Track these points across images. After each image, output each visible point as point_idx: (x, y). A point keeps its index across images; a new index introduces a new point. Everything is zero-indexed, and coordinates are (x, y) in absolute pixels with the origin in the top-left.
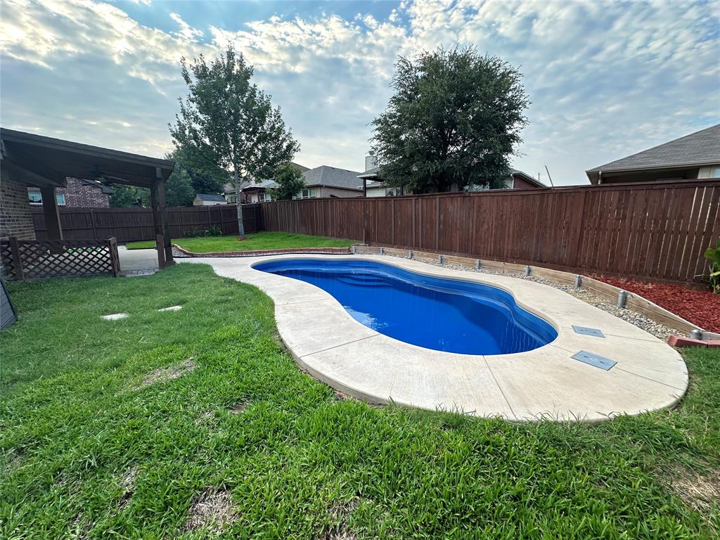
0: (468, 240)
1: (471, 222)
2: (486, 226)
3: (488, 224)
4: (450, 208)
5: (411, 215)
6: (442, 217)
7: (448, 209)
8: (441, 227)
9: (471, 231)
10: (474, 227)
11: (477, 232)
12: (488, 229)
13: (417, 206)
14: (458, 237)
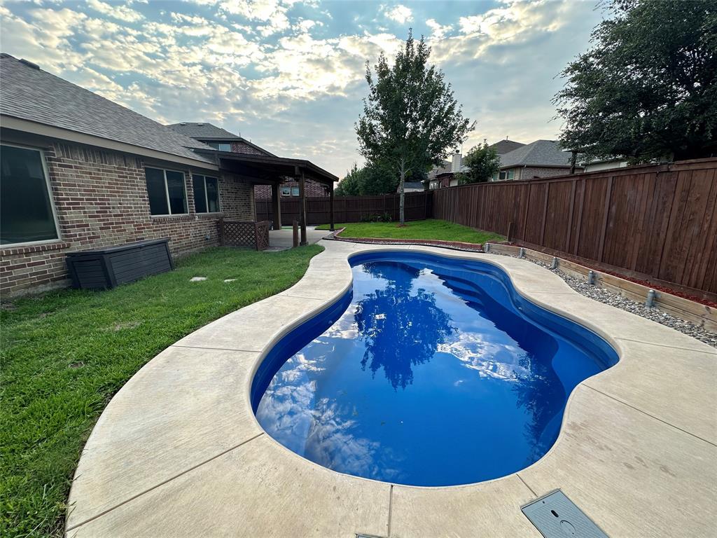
0: (655, 251)
1: (665, 220)
2: (695, 229)
3: (701, 226)
4: (630, 194)
5: (569, 205)
6: (614, 209)
7: (626, 196)
8: (611, 225)
9: (662, 236)
10: (671, 228)
11: (675, 239)
12: (699, 235)
13: (578, 191)
14: (637, 245)
